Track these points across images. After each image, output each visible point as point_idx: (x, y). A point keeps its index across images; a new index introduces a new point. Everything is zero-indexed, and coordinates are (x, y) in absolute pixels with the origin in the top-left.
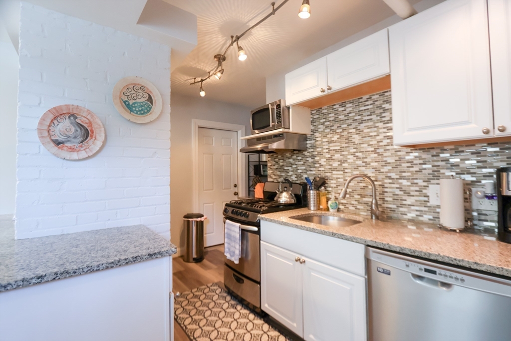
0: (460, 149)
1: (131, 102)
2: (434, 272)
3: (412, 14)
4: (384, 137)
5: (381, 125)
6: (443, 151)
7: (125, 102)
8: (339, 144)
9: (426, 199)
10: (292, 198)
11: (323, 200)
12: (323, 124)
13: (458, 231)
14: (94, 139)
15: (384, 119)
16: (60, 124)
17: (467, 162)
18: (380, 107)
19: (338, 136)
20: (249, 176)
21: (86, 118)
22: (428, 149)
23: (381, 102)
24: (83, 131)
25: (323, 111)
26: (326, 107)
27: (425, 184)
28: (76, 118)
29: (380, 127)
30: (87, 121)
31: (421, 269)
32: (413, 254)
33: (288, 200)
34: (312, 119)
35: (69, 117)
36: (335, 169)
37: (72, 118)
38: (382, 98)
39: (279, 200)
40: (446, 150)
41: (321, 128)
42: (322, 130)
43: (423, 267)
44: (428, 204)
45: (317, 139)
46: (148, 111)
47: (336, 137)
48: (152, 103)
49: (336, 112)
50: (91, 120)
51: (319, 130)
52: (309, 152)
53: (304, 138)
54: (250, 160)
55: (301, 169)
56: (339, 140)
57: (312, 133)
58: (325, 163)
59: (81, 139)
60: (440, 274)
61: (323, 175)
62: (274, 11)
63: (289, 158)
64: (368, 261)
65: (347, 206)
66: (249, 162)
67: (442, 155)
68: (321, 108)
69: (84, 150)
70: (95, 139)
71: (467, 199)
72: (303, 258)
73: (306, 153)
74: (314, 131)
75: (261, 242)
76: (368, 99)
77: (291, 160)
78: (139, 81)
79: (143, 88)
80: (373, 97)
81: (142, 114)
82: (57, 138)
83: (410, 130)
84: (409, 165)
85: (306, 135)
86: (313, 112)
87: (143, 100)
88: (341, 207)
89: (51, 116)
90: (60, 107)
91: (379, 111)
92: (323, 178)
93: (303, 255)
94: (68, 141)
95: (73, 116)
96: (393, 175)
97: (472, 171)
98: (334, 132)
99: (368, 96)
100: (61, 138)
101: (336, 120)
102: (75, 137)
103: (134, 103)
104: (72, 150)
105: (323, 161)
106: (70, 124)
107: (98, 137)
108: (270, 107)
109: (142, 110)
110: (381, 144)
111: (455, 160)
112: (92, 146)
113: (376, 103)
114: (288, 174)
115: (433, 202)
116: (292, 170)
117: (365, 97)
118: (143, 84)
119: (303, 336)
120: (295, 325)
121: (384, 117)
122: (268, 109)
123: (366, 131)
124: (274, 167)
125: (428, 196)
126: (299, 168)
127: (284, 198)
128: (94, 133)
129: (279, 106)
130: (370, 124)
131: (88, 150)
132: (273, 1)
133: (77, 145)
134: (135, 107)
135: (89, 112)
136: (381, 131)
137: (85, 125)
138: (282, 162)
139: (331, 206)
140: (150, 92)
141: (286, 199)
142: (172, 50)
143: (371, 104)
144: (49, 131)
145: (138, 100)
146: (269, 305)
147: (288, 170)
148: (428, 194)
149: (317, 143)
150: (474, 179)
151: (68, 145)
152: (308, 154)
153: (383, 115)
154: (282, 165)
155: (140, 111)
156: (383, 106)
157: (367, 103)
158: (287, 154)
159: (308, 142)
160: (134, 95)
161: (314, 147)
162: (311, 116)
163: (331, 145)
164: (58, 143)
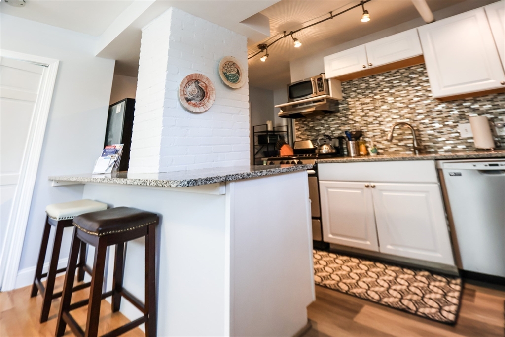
0: (478, 99)
1: (228, 73)
2: (497, 165)
3: (434, 21)
4: (415, 96)
5: (410, 88)
6: (465, 101)
7: (225, 73)
8: (372, 104)
9: (457, 134)
10: (333, 149)
11: (363, 147)
12: (355, 91)
13: (492, 149)
14: (207, 98)
15: (412, 84)
16: (190, 87)
17: (485, 107)
18: (407, 77)
19: (371, 99)
20: (254, 145)
21: (204, 83)
22: (453, 101)
23: (408, 73)
24: (202, 92)
25: (354, 83)
26: (356, 79)
27: (455, 124)
28: (198, 83)
29: (410, 90)
30: (204, 85)
31: (486, 165)
32: (478, 157)
33: (329, 150)
34: (342, 89)
35: (195, 82)
36: (371, 123)
37: (196, 83)
38: (408, 71)
39: (321, 151)
40: (468, 100)
41: (353, 94)
42: (354, 96)
43: (487, 163)
44: (460, 138)
45: (350, 103)
46: (238, 80)
47: (368, 100)
48: (239, 74)
49: (367, 82)
50: (208, 85)
51: (351, 96)
52: (342, 113)
53: (336, 102)
54: (255, 131)
55: (334, 127)
56: (373, 102)
57: (344, 99)
58: (360, 120)
59: (200, 98)
60: (502, 165)
61: (359, 129)
62: (332, 17)
63: (320, 120)
64: (439, 171)
65: (386, 149)
66: (254, 132)
67: (464, 104)
68: (351, 81)
69: (203, 106)
70: (209, 98)
71: (492, 130)
72: (373, 184)
73: (339, 114)
74: (345, 98)
75: (320, 182)
76: (396, 73)
77: (323, 122)
78: (233, 60)
79: (234, 64)
80: (401, 71)
81: (234, 82)
82: (188, 97)
83: (446, 87)
84: (439, 113)
85: (337, 101)
86: (343, 84)
87: (234, 72)
88: (380, 151)
89: (187, 81)
90: (192, 75)
91: (407, 79)
92: (359, 131)
93: (370, 182)
94: (194, 99)
95: (197, 81)
96: (426, 121)
97: (490, 111)
98: (366, 96)
99: (396, 70)
100: (190, 97)
101: (367, 88)
102: (197, 97)
103: (230, 75)
104: (195, 105)
105: (357, 119)
106: (195, 87)
107: (211, 97)
108: (312, 80)
109: (234, 79)
110: (412, 101)
111: (476, 106)
112: (207, 103)
113: (404, 74)
114: (320, 133)
115: (464, 135)
116: (324, 129)
117: (393, 71)
118: (235, 62)
119: (379, 249)
120: (368, 243)
121: (412, 83)
122: (310, 81)
123: (397, 93)
124: (303, 129)
125: (459, 133)
126: (331, 126)
127: (325, 149)
128: (208, 94)
129: (320, 79)
130: (400, 88)
131: (204, 106)
132: (331, 11)
133: (198, 102)
134: (230, 77)
135: (207, 79)
136: (410, 92)
137: (203, 88)
138: (312, 124)
139: (372, 151)
140: (239, 67)
141: (327, 150)
142: (248, 39)
143: (399, 75)
144: (184, 91)
145: (232, 73)
146: (333, 234)
147: (320, 129)
148: (459, 131)
149: (350, 105)
150: (492, 116)
151: (193, 102)
152: (341, 115)
153: (411, 82)
154: (312, 126)
155: (233, 80)
156: (410, 76)
157: (395, 75)
158: (317, 117)
159: (340, 106)
160: (229, 69)
161: (347, 109)
162: (342, 87)
163: (364, 106)
164: (188, 100)
